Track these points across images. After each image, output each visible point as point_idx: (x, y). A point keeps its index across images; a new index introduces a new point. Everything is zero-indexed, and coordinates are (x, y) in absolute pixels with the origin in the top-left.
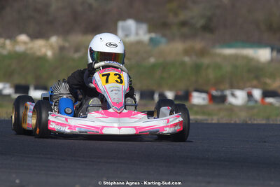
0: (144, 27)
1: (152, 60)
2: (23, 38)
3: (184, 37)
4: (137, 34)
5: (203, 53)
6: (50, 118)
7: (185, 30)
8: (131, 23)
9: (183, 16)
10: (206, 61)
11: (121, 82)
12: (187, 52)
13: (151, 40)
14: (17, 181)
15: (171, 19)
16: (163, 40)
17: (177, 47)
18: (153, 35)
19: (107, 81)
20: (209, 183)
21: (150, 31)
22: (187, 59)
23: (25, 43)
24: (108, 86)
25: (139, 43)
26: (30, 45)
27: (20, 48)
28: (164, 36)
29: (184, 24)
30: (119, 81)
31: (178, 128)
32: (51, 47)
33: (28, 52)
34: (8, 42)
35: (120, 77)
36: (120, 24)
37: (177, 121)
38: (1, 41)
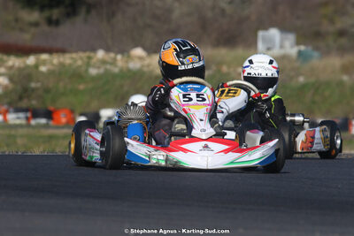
0: (291, 38)
1: (301, 79)
2: (138, 52)
3: (342, 50)
4: (282, 47)
7: (343, 41)
8: (274, 33)
9: (341, 23)
12: (346, 69)
13: (300, 53)
15: (326, 27)
16: (316, 54)
17: (335, 61)
18: (302, 48)
21: (298, 43)
22: (345, 78)
23: (141, 58)
25: (284, 57)
26: (147, 61)
27: (134, 65)
28: (316, 49)
29: (342, 33)
33: (145, 69)
34: (119, 57)
36: (261, 34)
38: (112, 55)
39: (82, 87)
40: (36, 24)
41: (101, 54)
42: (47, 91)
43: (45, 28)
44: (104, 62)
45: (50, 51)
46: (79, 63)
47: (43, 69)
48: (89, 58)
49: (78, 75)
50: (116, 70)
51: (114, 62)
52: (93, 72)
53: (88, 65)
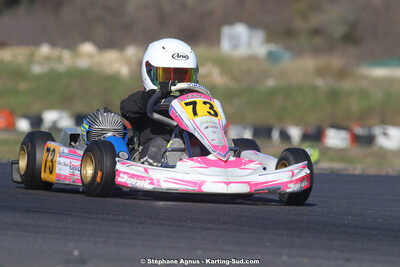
0: (259, 37)
1: (271, 83)
2: (88, 48)
3: (317, 51)
4: (249, 44)
5: (343, 74)
6: (119, 167)
7: (318, 41)
8: (241, 30)
9: (315, 20)
10: (347, 85)
11: (216, 115)
12: (320, 72)
13: (270, 55)
14: (76, 253)
15: (298, 24)
16: (287, 55)
17: (309, 63)
18: (273, 47)
19: (195, 113)
20: (348, 260)
21: (269, 40)
22: (320, 83)
23: (90, 56)
24: (197, 120)
25: (252, 58)
26: (97, 59)
27: (83, 63)
28: (288, 48)
29: (316, 32)
30: (212, 112)
31: (305, 184)
32: (128, 62)
34: (66, 55)
35: (212, 107)
36: (226, 31)
37: (303, 174)
38: (56, 52)
39: (23, 86)
41: (45, 50)
44: (48, 59)
46: (21, 59)
48: (32, 55)
49: (19, 73)
50: (61, 68)
51: (60, 59)
52: (37, 69)
53: (31, 59)
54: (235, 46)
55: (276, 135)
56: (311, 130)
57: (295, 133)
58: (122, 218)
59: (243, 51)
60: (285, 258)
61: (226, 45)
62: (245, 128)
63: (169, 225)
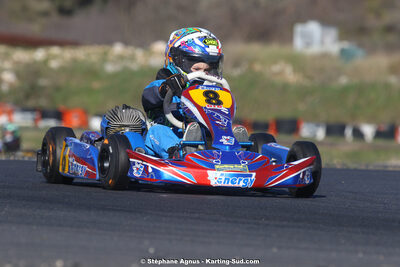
0: (332, 33)
1: (344, 80)
2: (160, 47)
3: (390, 48)
4: (322, 42)
7: (391, 38)
8: (314, 28)
9: (389, 17)
12: (394, 70)
13: (343, 52)
15: (372, 21)
16: (360, 53)
17: (382, 61)
18: (346, 45)
21: (341, 37)
22: (393, 80)
25: (325, 56)
28: (361, 45)
29: (389, 29)
34: (139, 54)
36: (299, 29)
38: (129, 51)
39: (96, 85)
40: (45, 14)
41: (118, 49)
42: (58, 89)
43: (56, 18)
44: (121, 58)
45: (62, 44)
46: (94, 58)
47: (54, 64)
48: (105, 54)
49: (92, 72)
50: (134, 66)
51: (133, 58)
52: (110, 68)
53: (104, 59)
54: (308, 44)
55: (349, 132)
56: (384, 128)
57: (368, 130)
58: (197, 215)
59: (315, 49)
60: (361, 255)
61: (298, 43)
62: (318, 125)
63: (244, 223)
